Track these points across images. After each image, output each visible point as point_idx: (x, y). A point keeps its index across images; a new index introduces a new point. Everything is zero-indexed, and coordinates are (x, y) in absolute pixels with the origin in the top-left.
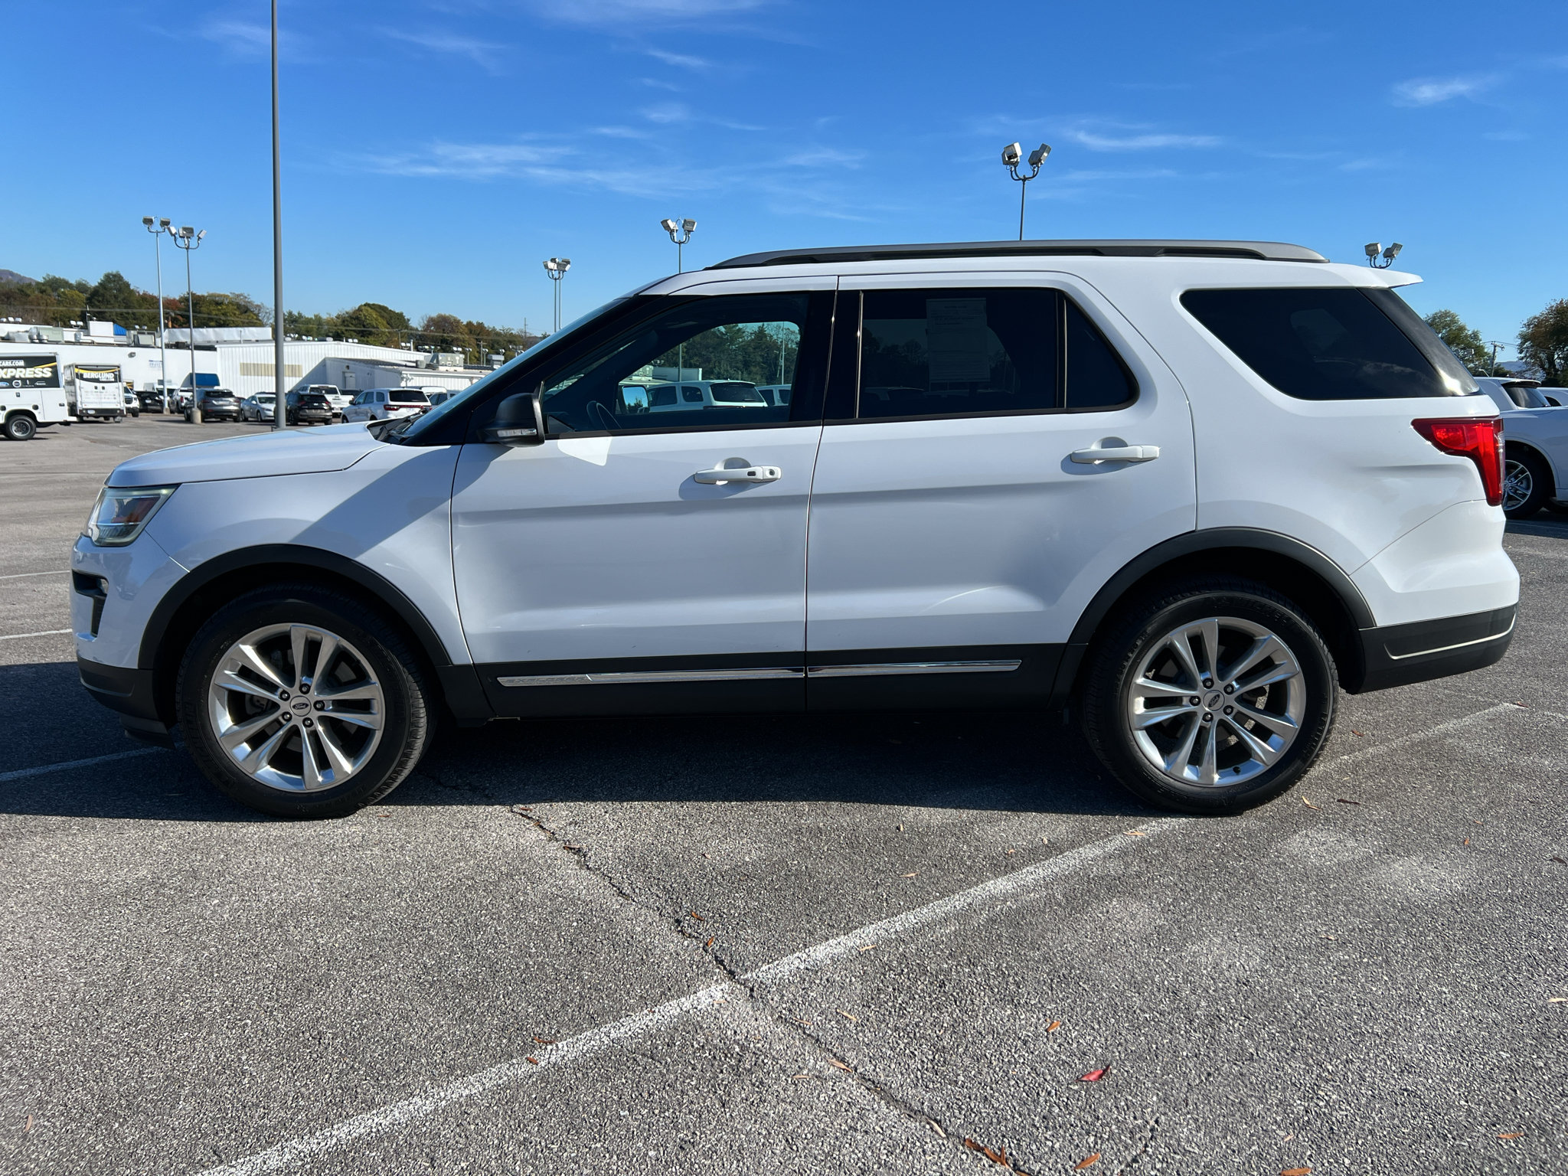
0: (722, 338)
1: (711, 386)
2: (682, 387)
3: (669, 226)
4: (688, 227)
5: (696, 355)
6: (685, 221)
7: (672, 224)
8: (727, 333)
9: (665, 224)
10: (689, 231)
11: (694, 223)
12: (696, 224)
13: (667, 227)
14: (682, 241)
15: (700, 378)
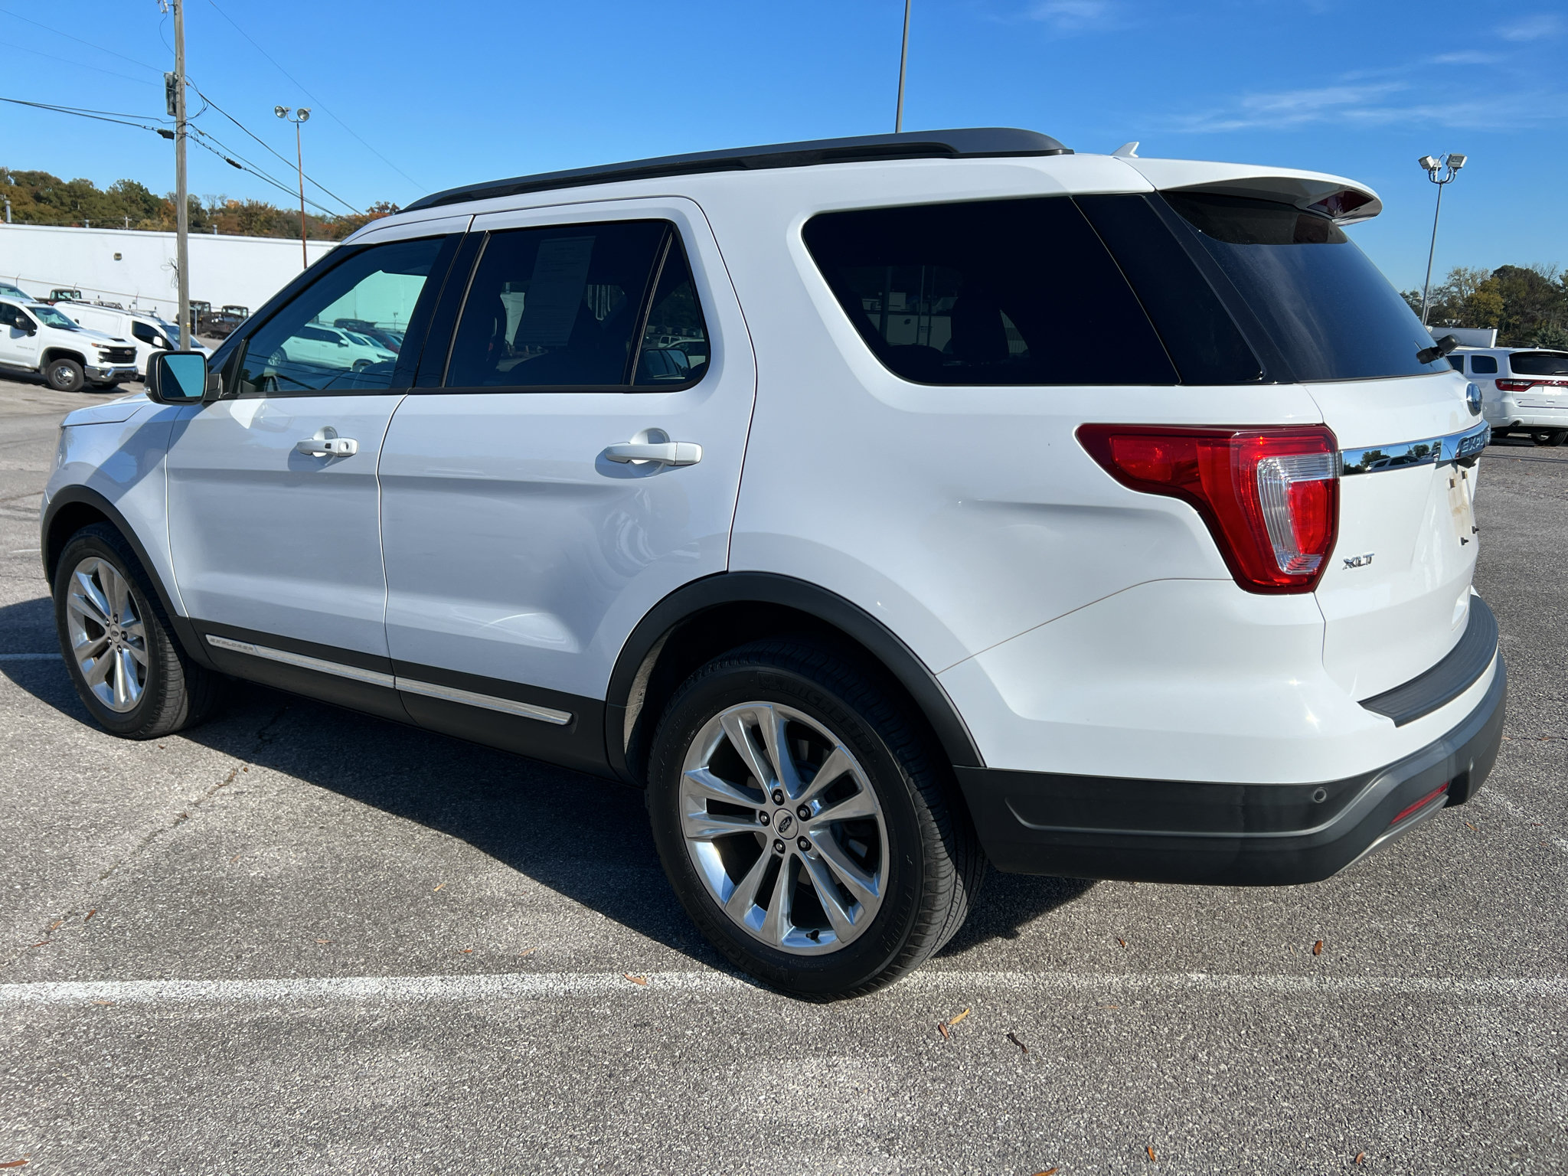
0: (1557, 292)
1: (1510, 356)
2: (1472, 357)
3: (1428, 164)
4: (1455, 164)
5: (1517, 314)
6: (1450, 156)
7: (1431, 161)
8: (1565, 286)
9: (1423, 162)
10: (1456, 169)
11: (1463, 158)
12: (1465, 159)
13: (1426, 165)
14: (1443, 180)
15: (1493, 346)
